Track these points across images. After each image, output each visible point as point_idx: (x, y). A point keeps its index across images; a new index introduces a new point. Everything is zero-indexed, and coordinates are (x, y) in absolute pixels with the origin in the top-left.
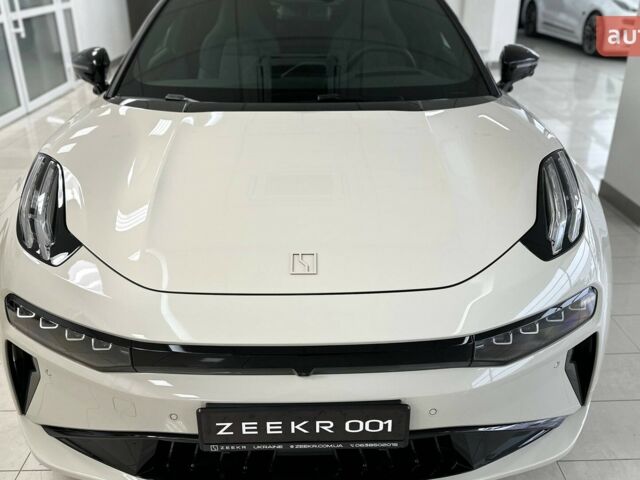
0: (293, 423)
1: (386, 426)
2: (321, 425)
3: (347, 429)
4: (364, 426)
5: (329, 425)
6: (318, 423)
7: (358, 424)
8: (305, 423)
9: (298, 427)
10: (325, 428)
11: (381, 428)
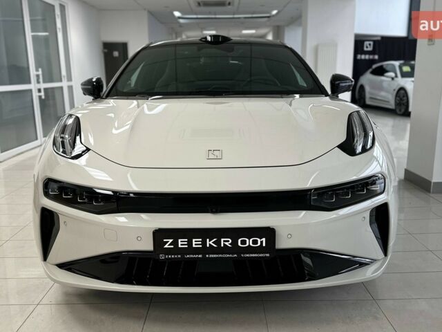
0: (208, 240)
1: (262, 242)
2: (224, 241)
3: (239, 244)
4: (249, 242)
5: (228, 241)
6: (222, 240)
7: (246, 241)
8: (215, 240)
9: (211, 243)
10: (227, 243)
11: (259, 244)
